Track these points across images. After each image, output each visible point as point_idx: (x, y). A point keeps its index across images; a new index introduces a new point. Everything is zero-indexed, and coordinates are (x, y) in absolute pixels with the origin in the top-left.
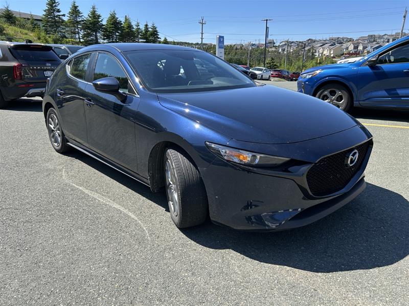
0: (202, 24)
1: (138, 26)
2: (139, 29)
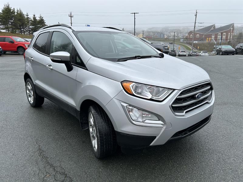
0: (71, 17)
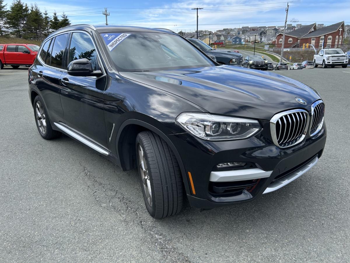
0: (106, 15)
1: (47, 14)
2: (48, 17)
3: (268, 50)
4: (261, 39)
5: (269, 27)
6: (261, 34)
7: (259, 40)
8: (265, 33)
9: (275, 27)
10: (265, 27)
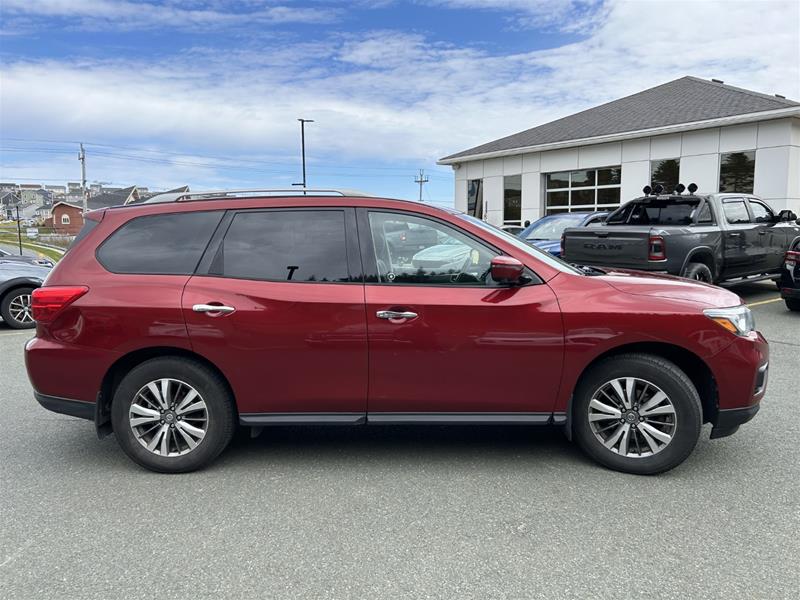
3: (38, 239)
4: (9, 213)
5: (22, 186)
6: (6, 202)
7: (6, 215)
8: (16, 200)
9: (40, 186)
10: (13, 185)
